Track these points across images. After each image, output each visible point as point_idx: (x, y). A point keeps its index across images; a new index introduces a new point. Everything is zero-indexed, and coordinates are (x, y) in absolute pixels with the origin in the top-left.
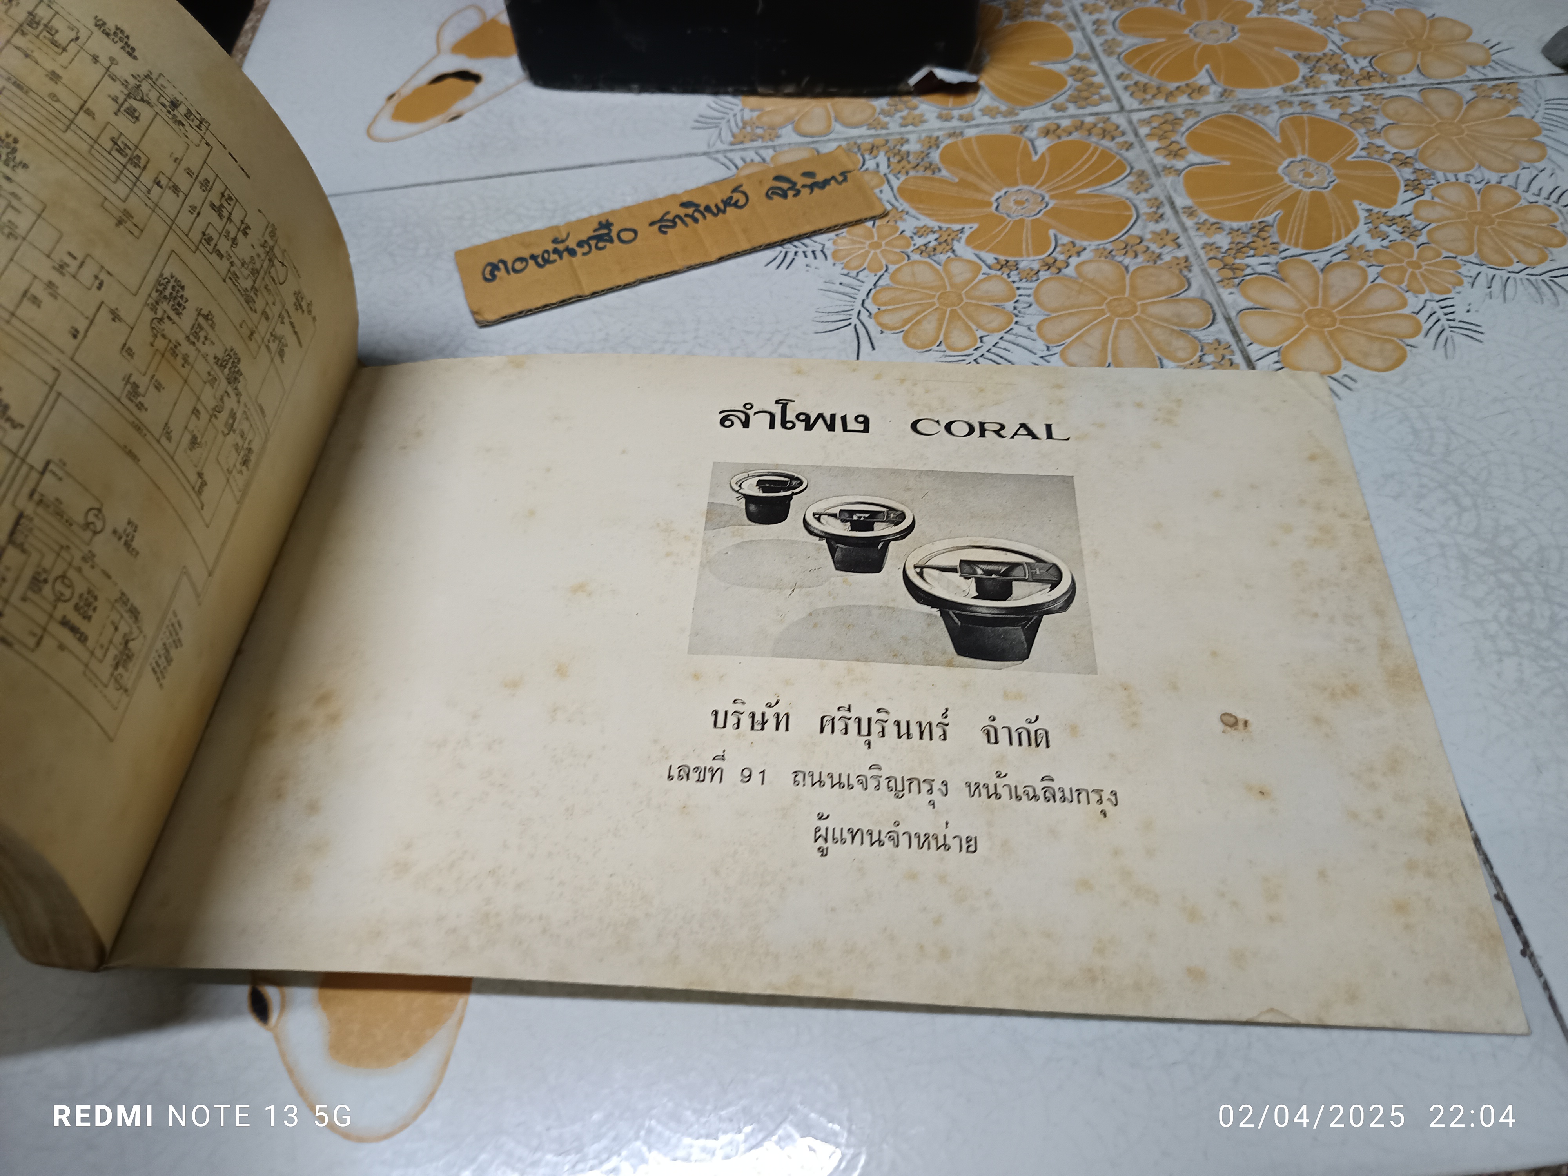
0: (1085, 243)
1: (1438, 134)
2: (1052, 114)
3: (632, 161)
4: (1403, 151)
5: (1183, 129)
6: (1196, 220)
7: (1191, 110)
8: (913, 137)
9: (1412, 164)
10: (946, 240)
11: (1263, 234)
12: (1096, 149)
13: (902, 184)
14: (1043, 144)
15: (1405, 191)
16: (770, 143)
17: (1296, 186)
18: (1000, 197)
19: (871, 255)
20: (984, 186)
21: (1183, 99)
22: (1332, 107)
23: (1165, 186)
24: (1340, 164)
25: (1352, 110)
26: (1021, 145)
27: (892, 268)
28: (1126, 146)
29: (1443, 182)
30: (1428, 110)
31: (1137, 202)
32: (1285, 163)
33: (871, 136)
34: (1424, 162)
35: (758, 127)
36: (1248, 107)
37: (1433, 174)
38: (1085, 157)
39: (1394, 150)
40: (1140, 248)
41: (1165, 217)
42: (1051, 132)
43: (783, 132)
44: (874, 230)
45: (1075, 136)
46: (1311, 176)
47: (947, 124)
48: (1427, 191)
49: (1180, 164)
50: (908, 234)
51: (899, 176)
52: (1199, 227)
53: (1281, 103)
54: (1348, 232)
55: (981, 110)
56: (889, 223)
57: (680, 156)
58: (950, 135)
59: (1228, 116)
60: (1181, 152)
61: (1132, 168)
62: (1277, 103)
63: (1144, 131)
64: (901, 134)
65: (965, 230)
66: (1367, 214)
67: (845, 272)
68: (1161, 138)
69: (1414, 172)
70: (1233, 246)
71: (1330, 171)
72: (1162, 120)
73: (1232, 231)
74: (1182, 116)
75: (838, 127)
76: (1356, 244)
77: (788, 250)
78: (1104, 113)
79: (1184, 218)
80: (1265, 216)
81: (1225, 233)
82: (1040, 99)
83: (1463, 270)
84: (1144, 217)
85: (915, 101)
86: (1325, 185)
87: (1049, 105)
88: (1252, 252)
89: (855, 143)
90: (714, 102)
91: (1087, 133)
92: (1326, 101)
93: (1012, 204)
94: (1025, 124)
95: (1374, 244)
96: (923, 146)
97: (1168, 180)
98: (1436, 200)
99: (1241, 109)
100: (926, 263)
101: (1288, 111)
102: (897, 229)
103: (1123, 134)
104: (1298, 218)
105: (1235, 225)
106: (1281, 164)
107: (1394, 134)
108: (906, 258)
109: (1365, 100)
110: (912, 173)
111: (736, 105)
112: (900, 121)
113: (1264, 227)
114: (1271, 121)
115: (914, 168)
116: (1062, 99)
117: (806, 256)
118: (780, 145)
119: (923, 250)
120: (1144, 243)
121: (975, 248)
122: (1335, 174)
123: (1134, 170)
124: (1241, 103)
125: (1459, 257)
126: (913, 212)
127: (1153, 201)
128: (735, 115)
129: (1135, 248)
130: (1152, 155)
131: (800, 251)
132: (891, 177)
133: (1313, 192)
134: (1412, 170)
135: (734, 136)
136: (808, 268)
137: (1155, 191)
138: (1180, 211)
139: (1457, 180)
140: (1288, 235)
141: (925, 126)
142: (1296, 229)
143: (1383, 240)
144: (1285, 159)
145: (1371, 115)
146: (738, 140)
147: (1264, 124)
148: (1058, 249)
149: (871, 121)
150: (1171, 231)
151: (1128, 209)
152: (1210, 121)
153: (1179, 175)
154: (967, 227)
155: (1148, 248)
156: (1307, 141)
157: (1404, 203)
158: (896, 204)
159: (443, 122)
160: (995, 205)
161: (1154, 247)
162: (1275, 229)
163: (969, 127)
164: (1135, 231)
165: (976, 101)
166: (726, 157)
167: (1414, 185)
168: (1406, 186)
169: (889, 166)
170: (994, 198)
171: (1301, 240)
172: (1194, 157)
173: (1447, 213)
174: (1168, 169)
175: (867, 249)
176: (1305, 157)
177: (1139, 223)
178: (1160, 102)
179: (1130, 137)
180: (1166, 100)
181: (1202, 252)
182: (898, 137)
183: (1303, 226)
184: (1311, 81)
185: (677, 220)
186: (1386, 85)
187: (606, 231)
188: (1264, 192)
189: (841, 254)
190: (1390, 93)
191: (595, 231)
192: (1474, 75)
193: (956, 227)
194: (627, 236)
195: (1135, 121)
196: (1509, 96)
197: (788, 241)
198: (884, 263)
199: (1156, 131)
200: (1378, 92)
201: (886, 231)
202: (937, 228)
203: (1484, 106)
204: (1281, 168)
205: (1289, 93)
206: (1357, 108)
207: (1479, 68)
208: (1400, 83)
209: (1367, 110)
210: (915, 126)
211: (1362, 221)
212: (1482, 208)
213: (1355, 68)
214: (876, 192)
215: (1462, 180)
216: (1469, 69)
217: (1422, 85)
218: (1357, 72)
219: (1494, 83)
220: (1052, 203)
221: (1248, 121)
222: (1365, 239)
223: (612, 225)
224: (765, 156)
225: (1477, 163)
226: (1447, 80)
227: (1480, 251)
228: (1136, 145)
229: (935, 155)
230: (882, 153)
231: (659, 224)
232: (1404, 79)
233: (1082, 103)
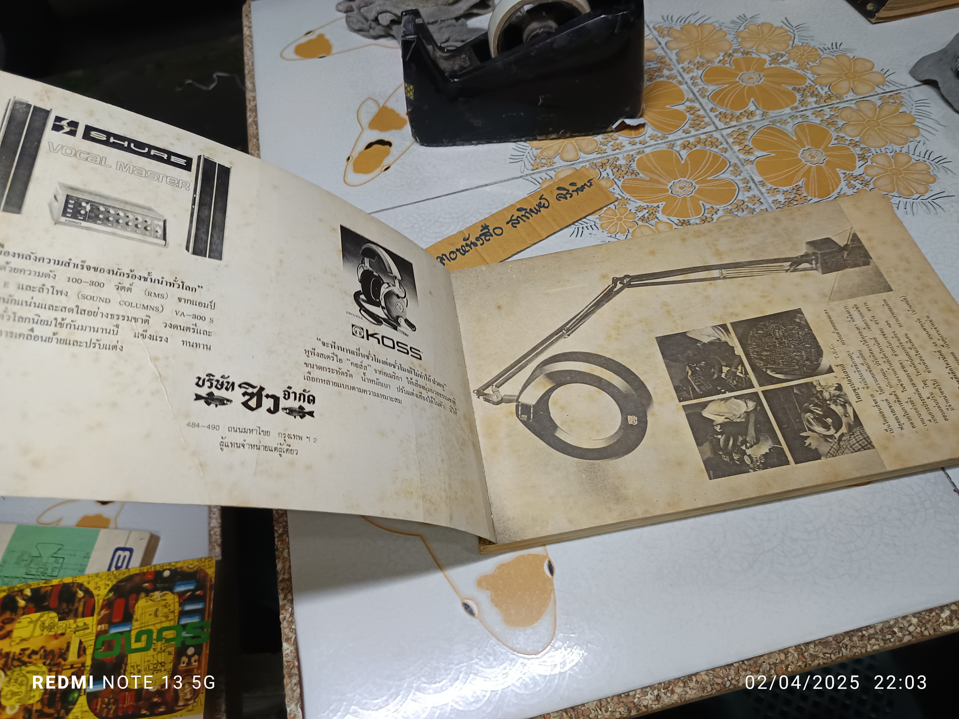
0: (718, 207)
1: (868, 127)
2: (684, 135)
4: (854, 139)
6: (766, 188)
7: (750, 126)
8: (620, 156)
9: (859, 145)
10: (652, 213)
11: (799, 192)
12: (710, 153)
13: (623, 183)
14: (684, 154)
15: (859, 161)
16: (551, 167)
17: (808, 163)
18: (672, 186)
19: (619, 224)
21: (745, 120)
22: (816, 117)
23: (748, 171)
24: (826, 149)
25: (826, 117)
26: (674, 156)
27: (631, 230)
28: (724, 150)
29: (875, 154)
30: (861, 114)
31: (737, 181)
32: (801, 152)
33: (599, 158)
34: (865, 144)
35: (542, 159)
36: (777, 121)
37: (870, 150)
38: (706, 158)
39: (850, 138)
40: (744, 207)
41: (752, 188)
42: (686, 146)
43: (555, 160)
44: (616, 210)
45: (699, 147)
46: (814, 157)
47: (635, 147)
48: (869, 160)
49: (752, 158)
50: (633, 211)
51: (620, 179)
52: (768, 192)
53: (792, 117)
54: (837, 187)
55: (649, 137)
56: (623, 206)
57: (509, 180)
58: (638, 153)
59: (768, 128)
60: (751, 151)
61: (730, 162)
62: (790, 117)
63: (730, 140)
64: (613, 155)
65: (660, 206)
66: (844, 176)
67: (609, 235)
68: (740, 144)
70: (786, 200)
71: (822, 154)
72: (738, 134)
73: (784, 192)
74: (747, 130)
75: (582, 155)
76: (842, 193)
77: (578, 227)
78: (709, 132)
79: (760, 187)
80: (797, 182)
81: (781, 193)
82: (676, 128)
83: (892, 201)
84: (742, 189)
85: (616, 135)
86: (822, 162)
87: (681, 131)
88: (796, 203)
89: (593, 163)
90: (515, 146)
91: (704, 145)
92: (812, 114)
93: (678, 189)
94: (672, 143)
95: (850, 192)
96: (626, 161)
97: (748, 167)
98: (874, 164)
99: (774, 122)
100: (646, 225)
101: (796, 121)
102: (627, 208)
103: (721, 143)
104: (813, 182)
105: (785, 189)
106: (799, 152)
107: (848, 129)
108: (636, 224)
109: (831, 111)
110: (626, 177)
111: (527, 147)
112: (612, 147)
113: (798, 188)
114: (789, 128)
115: (626, 174)
116: (687, 126)
117: (588, 229)
118: (556, 168)
119: (643, 219)
120: (746, 204)
121: (666, 215)
122: (825, 155)
123: (731, 164)
124: (773, 119)
125: (889, 194)
126: (632, 199)
127: (744, 180)
128: (529, 152)
129: (742, 207)
131: (585, 226)
132: (616, 180)
133: (817, 166)
134: (860, 149)
135: (532, 165)
136: (591, 235)
137: (744, 175)
138: (758, 184)
139: (881, 152)
140: (810, 191)
141: (624, 149)
142: (813, 188)
143: (854, 189)
144: (800, 149)
145: (835, 120)
146: (535, 168)
147: (786, 130)
148: (706, 211)
149: (597, 149)
150: (756, 196)
151: (735, 187)
152: (761, 132)
153: (753, 164)
154: (660, 204)
155: (748, 206)
156: (808, 138)
157: (860, 167)
158: (623, 195)
159: (381, 172)
160: (670, 190)
161: (750, 205)
162: (804, 189)
163: (646, 147)
164: (739, 198)
165: (645, 133)
166: (532, 178)
167: (862, 157)
168: (859, 157)
169: (613, 175)
170: (669, 187)
172: (758, 153)
173: (881, 171)
174: (747, 161)
175: (616, 221)
176: (809, 147)
177: (740, 193)
178: (734, 123)
179: (725, 146)
180: (737, 122)
181: (772, 205)
182: (613, 157)
183: (816, 186)
184: (803, 102)
185: (519, 219)
186: (839, 101)
187: (487, 230)
188: (795, 169)
189: (605, 225)
190: (842, 105)
191: (481, 231)
192: (880, 91)
193: (655, 205)
194: (498, 231)
195: (725, 135)
196: (898, 101)
197: (577, 222)
198: (626, 228)
199: (736, 140)
200: (836, 106)
201: (622, 211)
202: (646, 207)
203: (886, 108)
204: (799, 154)
205: (794, 111)
206: (828, 116)
207: (881, 86)
208: (846, 99)
209: (833, 117)
210: (620, 150)
211: (842, 180)
212: (895, 166)
213: (822, 93)
214: (611, 189)
215: (883, 152)
216: (876, 88)
217: (856, 99)
218: (824, 95)
219: (889, 94)
220: (697, 186)
221: (779, 129)
222: (846, 190)
223: (488, 226)
224: (550, 175)
225: (889, 142)
226: (867, 95)
227: (898, 189)
228: (729, 149)
229: (634, 166)
230: (608, 167)
231: (511, 223)
232: (846, 97)
233: (697, 128)
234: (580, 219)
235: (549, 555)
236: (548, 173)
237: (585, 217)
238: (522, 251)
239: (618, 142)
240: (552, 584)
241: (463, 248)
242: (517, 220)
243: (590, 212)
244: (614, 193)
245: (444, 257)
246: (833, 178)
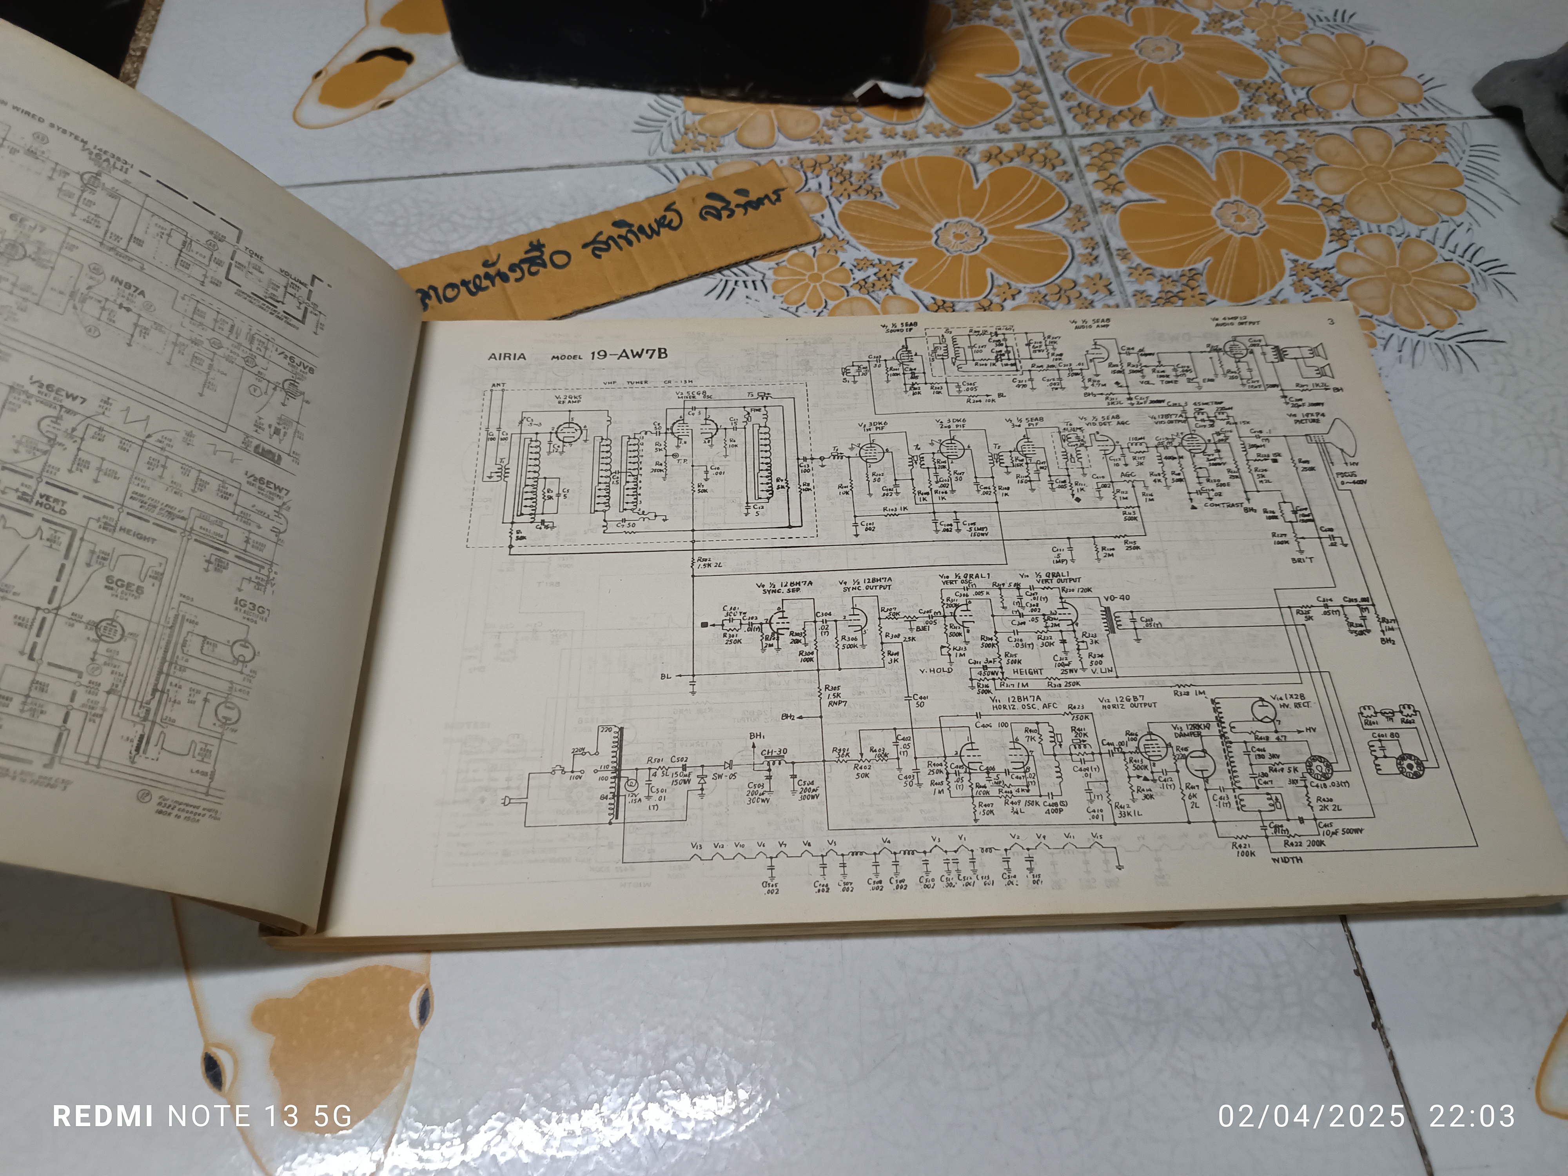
0: (1020, 286)
1: (1366, 179)
2: (995, 135)
3: (571, 167)
4: (1331, 197)
5: (1123, 160)
6: (1129, 264)
7: (1132, 139)
8: (856, 155)
9: (1339, 212)
10: (885, 276)
11: (1192, 283)
12: (1036, 178)
13: (843, 208)
14: (985, 170)
15: (1331, 241)
16: (712, 154)
17: (1228, 231)
18: (940, 229)
19: (811, 288)
20: (924, 215)
21: (1125, 125)
22: (1267, 142)
23: (1101, 224)
24: (1271, 208)
25: (1286, 147)
26: (964, 170)
27: (831, 304)
28: (1066, 177)
29: (1366, 233)
30: (1358, 151)
31: (1073, 242)
32: (1219, 204)
33: (814, 151)
34: (1351, 211)
35: (700, 134)
36: (1187, 138)
37: (1358, 223)
38: (1025, 187)
39: (1323, 195)
40: (1073, 294)
41: (1100, 259)
42: (993, 156)
43: (726, 141)
44: (815, 260)
45: (1017, 162)
46: (1243, 220)
47: (891, 142)
48: (1351, 242)
49: (1117, 200)
50: (848, 266)
51: (841, 199)
52: (1131, 272)
53: (1220, 135)
54: (1273, 284)
55: (925, 127)
56: (831, 253)
57: (620, 163)
58: (894, 155)
59: (1167, 148)
60: (1119, 186)
61: (1070, 203)
62: (1216, 135)
63: (1084, 160)
64: (843, 150)
65: (904, 265)
66: (1292, 265)
67: (785, 306)
68: (1101, 169)
69: (1340, 221)
70: (1163, 295)
71: (1260, 215)
72: (1103, 149)
73: (1163, 278)
74: (1122, 145)
75: (781, 139)
76: (1280, 298)
77: (728, 278)
78: (1046, 137)
79: (1118, 261)
80: (1195, 263)
81: (1156, 280)
82: (984, 117)
83: (1378, 331)
84: (1079, 259)
85: (859, 112)
86: (1255, 231)
87: (993, 125)
88: (1180, 302)
89: (798, 158)
90: (656, 101)
91: (1029, 160)
92: (1262, 136)
93: (951, 238)
94: (967, 146)
95: (1296, 299)
96: (866, 165)
97: (1105, 217)
98: (1359, 252)
99: (1180, 140)
100: (865, 299)
101: (1226, 144)
102: (838, 259)
103: (1064, 163)
104: (1227, 267)
105: (1166, 271)
106: (1214, 205)
107: (1324, 176)
108: (846, 293)
109: (1300, 136)
110: (854, 197)
111: (679, 107)
112: (844, 135)
113: (1194, 275)
114: (1208, 155)
115: (856, 191)
116: (1006, 119)
117: (746, 287)
118: (721, 156)
119: (862, 285)
120: (1078, 288)
121: (912, 285)
122: (1265, 219)
123: (1072, 205)
124: (1181, 133)
125: (1375, 317)
126: (853, 241)
127: (1089, 241)
128: (677, 118)
129: (1068, 293)
130: (1091, 188)
131: (740, 280)
132: (833, 200)
133: (1244, 238)
134: (1337, 218)
135: (675, 143)
136: (748, 300)
137: (1092, 231)
138: (1115, 253)
139: (1380, 231)
140: (1216, 285)
141: (869, 143)
142: (1223, 279)
143: (1306, 294)
144: (1218, 199)
145: (1303, 155)
146: (679, 149)
147: (1202, 159)
148: (994, 291)
149: (814, 133)
150: (1104, 277)
151: (1066, 250)
152: (1149, 153)
153: (1116, 212)
154: (906, 260)
155: (1081, 294)
156: (1241, 181)
157: (1328, 254)
158: (837, 231)
159: (373, 109)
160: (935, 238)
161: (1086, 293)
162: (1204, 278)
163: (912, 146)
164: (1070, 274)
165: (919, 117)
166: (667, 167)
167: (1339, 235)
168: (1332, 235)
169: (831, 188)
170: (933, 230)
171: (1228, 292)
172: (1131, 193)
173: (1369, 268)
174: (1106, 204)
175: (807, 281)
176: (1239, 198)
177: (1074, 264)
178: (1102, 128)
179: (1071, 168)
180: (1108, 126)
181: (1132, 300)
182: (841, 153)
183: (1231, 276)
184: (1250, 111)
185: (610, 242)
186: (1320, 120)
187: (537, 254)
188: (1197, 236)
189: (781, 285)
190: (1323, 130)
191: (527, 252)
192: (1405, 114)
193: (896, 261)
194: (560, 259)
195: (1076, 148)
196: (1436, 140)
197: (728, 267)
198: (824, 298)
199: (1096, 161)
200: (1313, 128)
201: (826, 261)
202: (877, 262)
203: (1411, 150)
204: (1214, 209)
205: (1227, 124)
206: (1291, 146)
207: (1410, 106)
208: (1335, 119)
209: (1300, 148)
210: (859, 142)
211: (1287, 272)
212: (1401, 264)
213: (1293, 99)
214: (817, 216)
215: (1384, 232)
216: (1401, 107)
217: (1355, 123)
218: (1294, 104)
219: (1424, 124)
220: (991, 238)
221: (1186, 154)
222: (1289, 292)
223: (543, 246)
224: (706, 168)
225: (1399, 215)
226: (1380, 119)
227: (1395, 310)
228: (1076, 176)
229: (878, 177)
230: (825, 172)
231: (592, 247)
232: (1338, 115)
233: (1025, 125)
234: (736, 265)
235: (431, 975)
236: (704, 163)
237: (747, 262)
238: (596, 307)
239: (860, 126)
240: (414, 1045)
241: (477, 281)
242: (606, 243)
243: (759, 252)
244: (821, 225)
245: (432, 293)
246: (1270, 267)
